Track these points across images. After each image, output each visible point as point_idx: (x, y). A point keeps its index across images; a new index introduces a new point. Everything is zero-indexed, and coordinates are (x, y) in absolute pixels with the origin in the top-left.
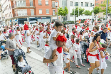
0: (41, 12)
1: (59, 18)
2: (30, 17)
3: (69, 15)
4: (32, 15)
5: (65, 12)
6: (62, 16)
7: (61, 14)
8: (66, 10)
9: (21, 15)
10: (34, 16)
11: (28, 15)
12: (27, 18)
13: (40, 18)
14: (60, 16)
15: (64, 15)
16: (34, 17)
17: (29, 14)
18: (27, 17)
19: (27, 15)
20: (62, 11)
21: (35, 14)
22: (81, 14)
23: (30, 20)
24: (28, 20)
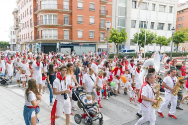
0: (80, 34)
1: (111, 46)
2: (62, 41)
3: (128, 41)
4: (65, 39)
5: (122, 37)
6: (117, 44)
7: (115, 41)
8: (123, 35)
9: (48, 38)
10: (68, 41)
11: (59, 38)
12: (56, 43)
13: (77, 44)
14: (113, 44)
15: (120, 42)
16: (68, 43)
17: (60, 36)
18: (57, 41)
19: (56, 38)
20: (116, 35)
21: (71, 37)
22: (150, 43)
23: (61, 47)
24: (58, 47)
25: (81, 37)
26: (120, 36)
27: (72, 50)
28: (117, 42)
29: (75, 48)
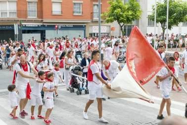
2: (25, 21)
3: (144, 19)
4: (30, 17)
5: (130, 13)
6: (122, 24)
7: (118, 18)
8: (134, 8)
10: (35, 21)
11: (19, 16)
12: (13, 26)
13: (52, 27)
14: (115, 24)
16: (36, 24)
21: (40, 13)
22: (181, 20)
23: (24, 32)
24: (16, 32)
25: (59, 13)
26: (128, 9)
28: (122, 21)
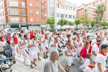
0: (32, 20)
1: (48, 26)
2: (22, 23)
3: (56, 24)
4: (24, 22)
5: (52, 22)
7: (49, 23)
8: (53, 20)
9: (14, 22)
10: (25, 24)
11: (20, 22)
12: (19, 25)
13: (30, 25)
14: (48, 25)
15: (52, 24)
17: (21, 21)
18: (19, 23)
19: (19, 22)
20: (50, 20)
21: (27, 21)
22: (65, 24)
23: (22, 27)
24: (20, 27)
27: (28, 28)
28: (50, 24)
29: (29, 27)
